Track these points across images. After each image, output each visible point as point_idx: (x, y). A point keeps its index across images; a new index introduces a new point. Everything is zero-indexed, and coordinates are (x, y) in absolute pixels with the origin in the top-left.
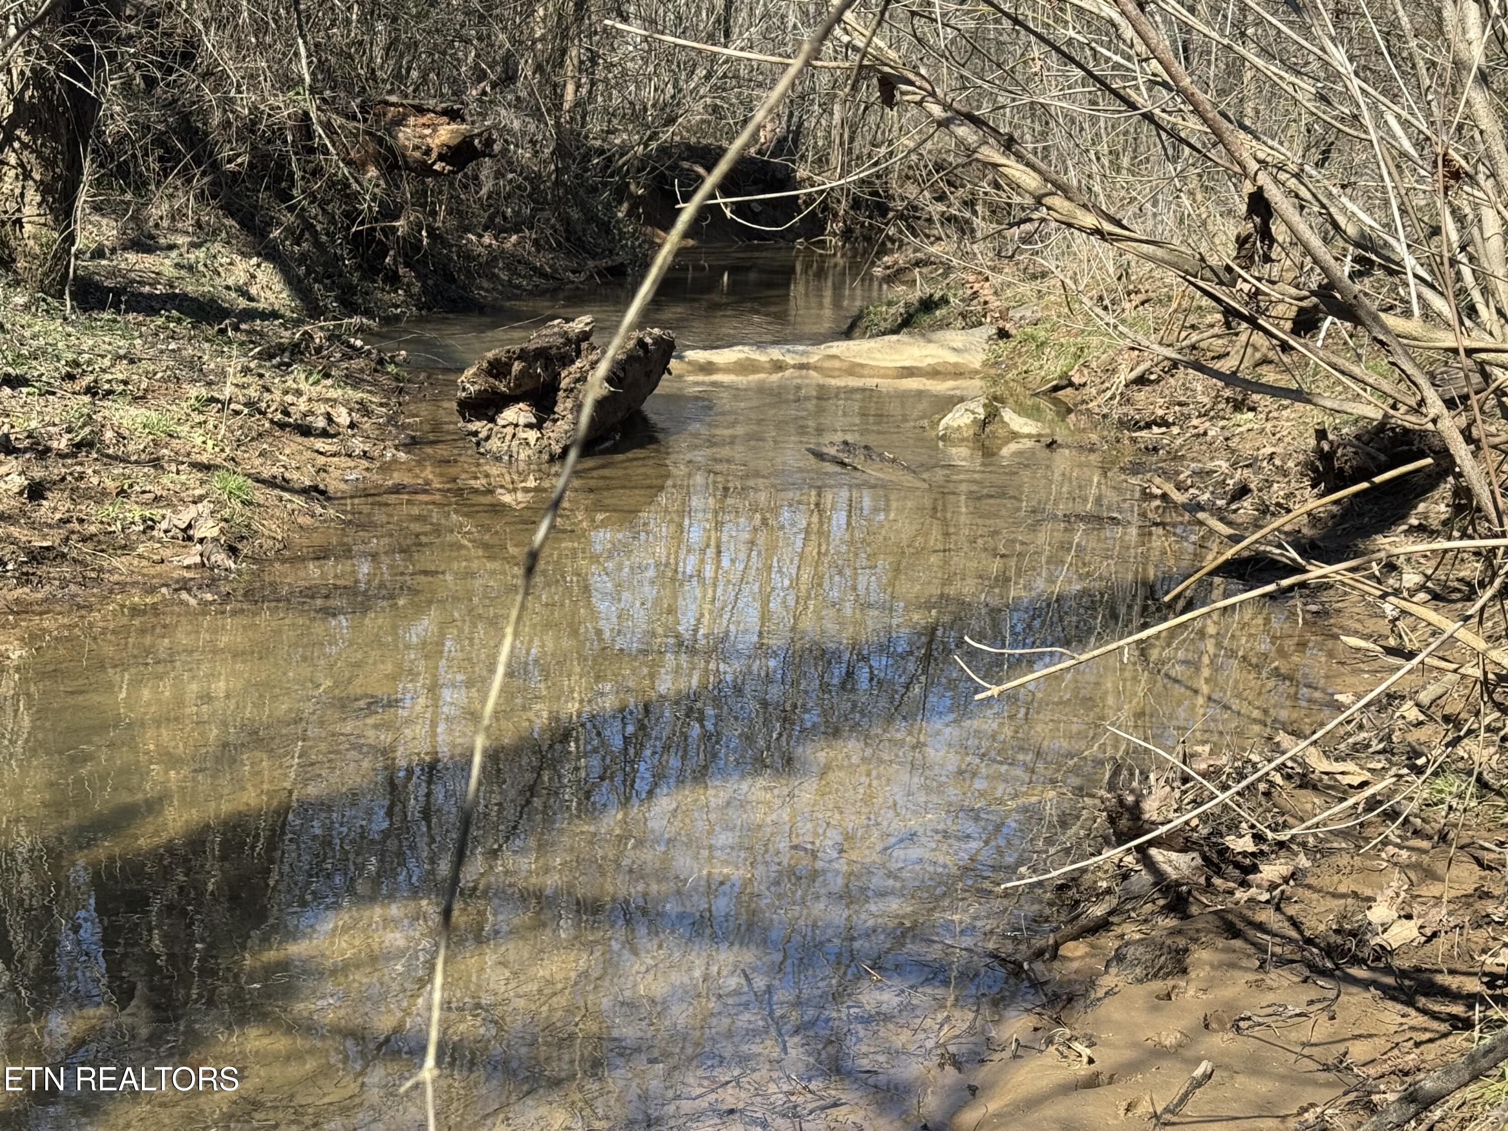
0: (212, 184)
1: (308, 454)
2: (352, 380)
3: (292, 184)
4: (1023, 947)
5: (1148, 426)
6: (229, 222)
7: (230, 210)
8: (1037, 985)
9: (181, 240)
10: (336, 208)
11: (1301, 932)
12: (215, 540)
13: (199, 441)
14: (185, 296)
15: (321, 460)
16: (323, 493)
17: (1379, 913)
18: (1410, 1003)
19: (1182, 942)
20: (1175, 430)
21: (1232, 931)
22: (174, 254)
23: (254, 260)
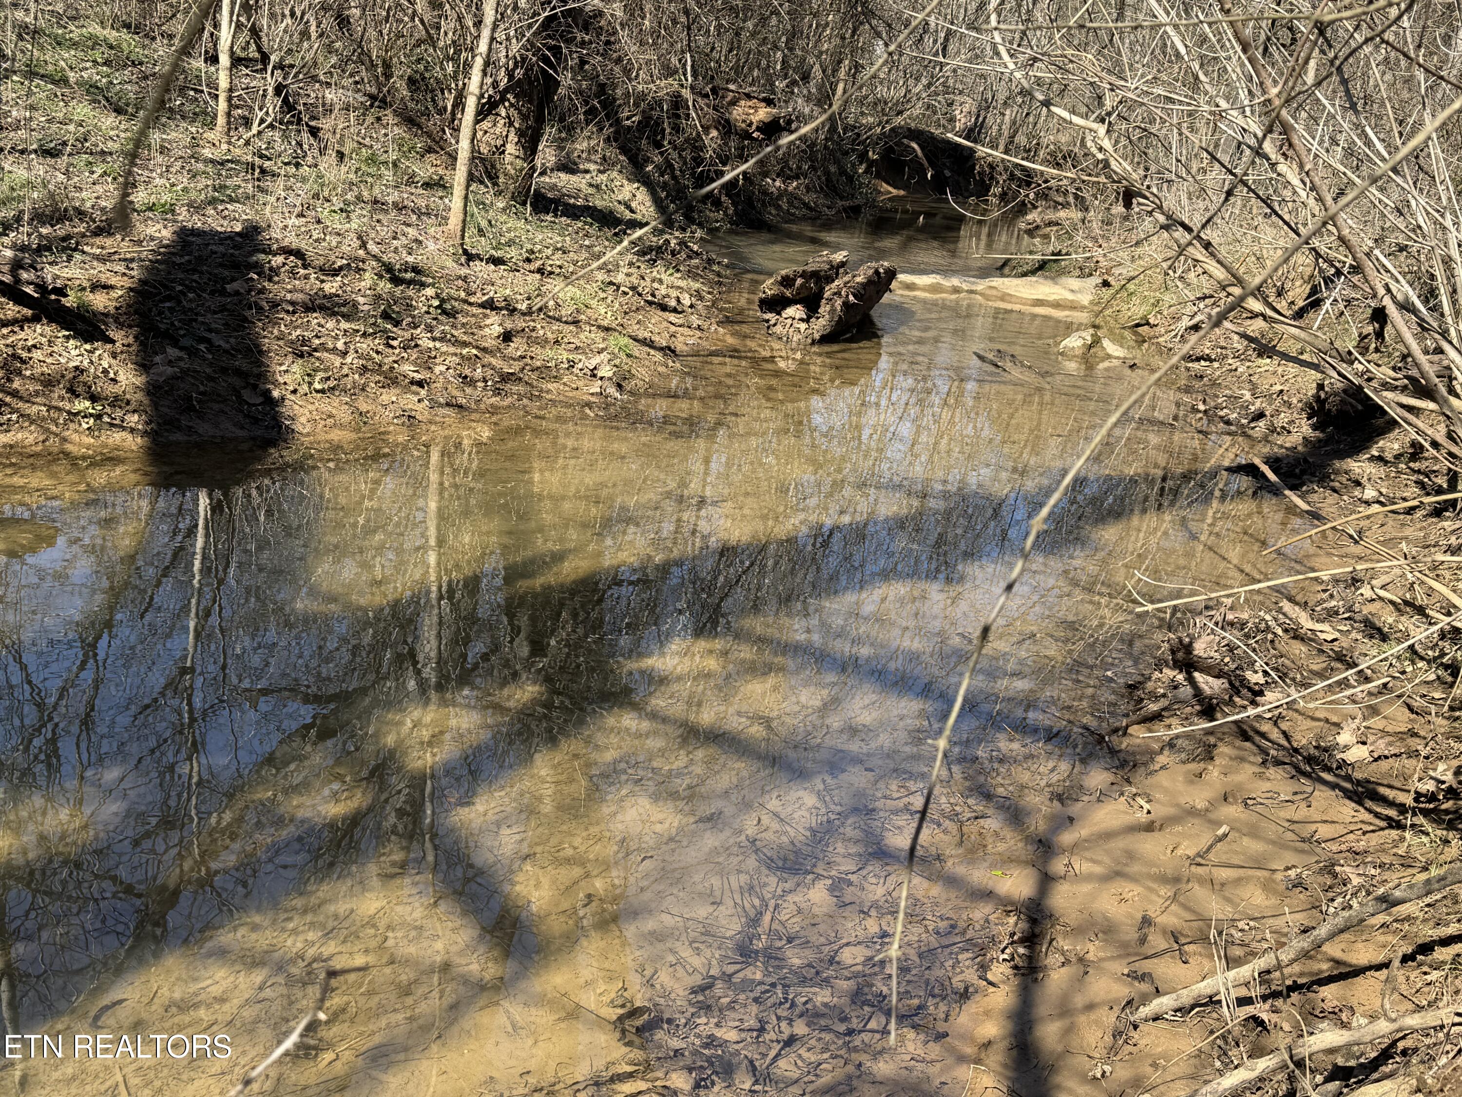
0: (616, 132)
1: (665, 324)
2: (691, 274)
3: (663, 137)
4: (1104, 725)
5: (1198, 359)
6: (622, 158)
7: (624, 150)
8: (1113, 752)
9: (592, 167)
10: (688, 154)
11: (1290, 742)
12: (610, 379)
13: (603, 311)
14: (595, 208)
15: (673, 329)
16: (673, 352)
17: (1345, 737)
18: (1360, 803)
19: (1212, 740)
20: (1216, 365)
21: (1246, 737)
22: (588, 176)
23: (636, 185)
